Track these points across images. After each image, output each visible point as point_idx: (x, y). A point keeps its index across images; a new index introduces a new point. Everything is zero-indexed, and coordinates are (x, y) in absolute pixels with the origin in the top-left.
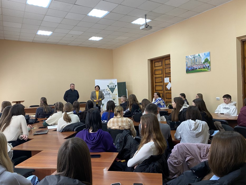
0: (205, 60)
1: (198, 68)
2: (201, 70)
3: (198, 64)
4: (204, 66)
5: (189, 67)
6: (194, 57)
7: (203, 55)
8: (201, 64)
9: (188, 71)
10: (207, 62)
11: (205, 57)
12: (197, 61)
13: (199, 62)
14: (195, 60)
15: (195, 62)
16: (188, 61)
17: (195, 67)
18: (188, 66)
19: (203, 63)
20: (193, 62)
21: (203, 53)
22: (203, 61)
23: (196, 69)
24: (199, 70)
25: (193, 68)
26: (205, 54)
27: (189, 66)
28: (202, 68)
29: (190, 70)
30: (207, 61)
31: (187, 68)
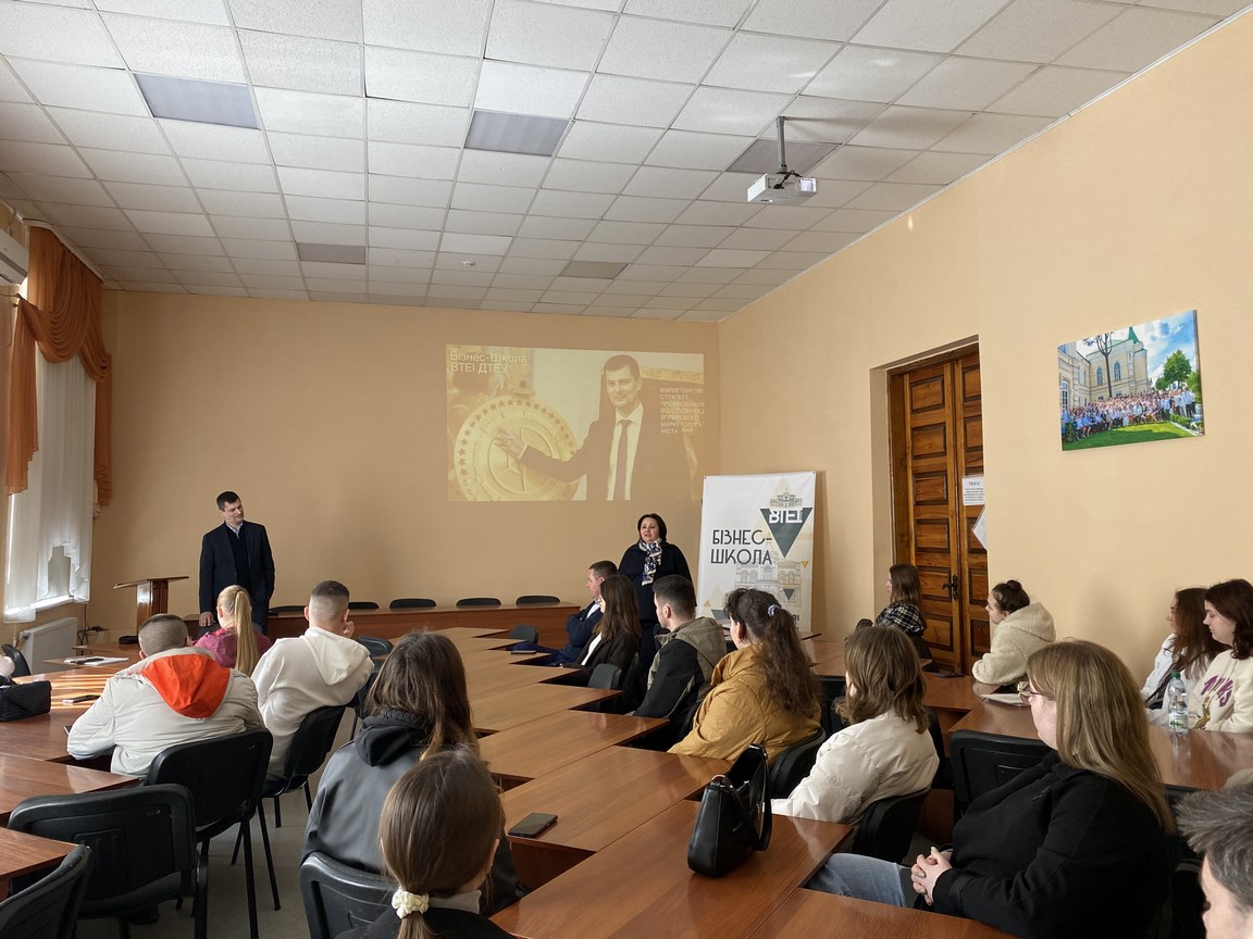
0: (1166, 366)
1: (1126, 421)
2: (1146, 427)
3: (1125, 391)
4: (1165, 403)
5: (1078, 412)
6: (1102, 351)
7: (1157, 333)
8: (1142, 388)
9: (1072, 437)
10: (1180, 378)
11: (1164, 345)
12: (1124, 373)
13: (1133, 380)
14: (1107, 369)
15: (1112, 378)
16: (1069, 376)
17: (1111, 410)
18: (1072, 404)
19: (1160, 385)
20: (1100, 383)
21: (1156, 324)
22: (1156, 373)
23: (1119, 422)
24: (1132, 429)
25: (1098, 419)
26: (1165, 328)
27: (1077, 404)
28: (1149, 420)
29: (1081, 431)
31: (1066, 420)
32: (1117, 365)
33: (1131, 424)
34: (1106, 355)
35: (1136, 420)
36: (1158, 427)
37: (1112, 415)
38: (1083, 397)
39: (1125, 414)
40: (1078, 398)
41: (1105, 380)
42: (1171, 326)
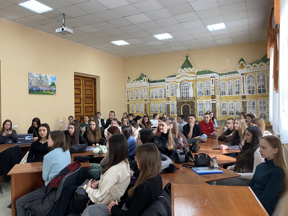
2: (48, 92)
3: (44, 85)
4: (51, 89)
5: (34, 87)
6: (40, 77)
7: (50, 77)
8: (47, 86)
9: (31, 91)
11: (51, 80)
14: (41, 80)
15: (42, 83)
16: (32, 80)
17: (41, 88)
18: (32, 85)
19: (50, 86)
20: (39, 83)
21: (50, 76)
22: (50, 84)
24: (45, 92)
25: (38, 89)
26: (52, 77)
28: (48, 91)
29: (34, 91)
30: (53, 84)
31: (30, 88)
32: (43, 81)
33: (45, 91)
34: (41, 78)
35: (46, 91)
36: (50, 93)
37: (41, 89)
38: (35, 84)
39: (44, 89)
40: (34, 84)
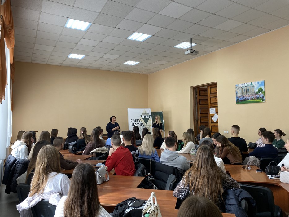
1: (250, 99)
2: (254, 100)
3: (250, 94)
4: (258, 96)
5: (240, 97)
7: (257, 84)
8: (253, 93)
9: (238, 102)
10: (261, 92)
11: (258, 86)
12: (250, 90)
13: (251, 92)
14: (246, 89)
15: (247, 91)
16: (238, 91)
17: (247, 97)
18: (238, 96)
19: (257, 93)
20: (244, 92)
21: (256, 82)
22: (256, 91)
23: (248, 99)
25: (244, 98)
29: (240, 100)
30: (261, 90)
31: (237, 98)
32: (248, 89)
34: (246, 87)
35: (252, 99)
36: (257, 100)
40: (240, 94)
41: (246, 92)
42: (260, 83)
